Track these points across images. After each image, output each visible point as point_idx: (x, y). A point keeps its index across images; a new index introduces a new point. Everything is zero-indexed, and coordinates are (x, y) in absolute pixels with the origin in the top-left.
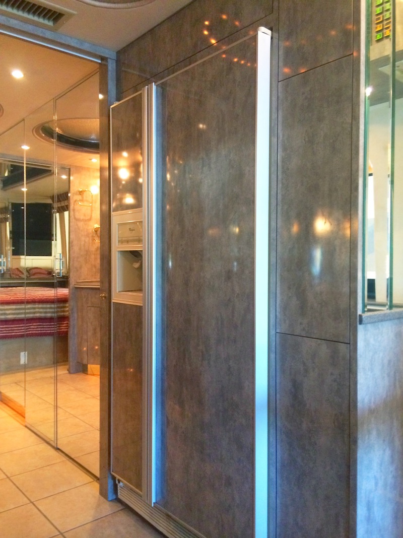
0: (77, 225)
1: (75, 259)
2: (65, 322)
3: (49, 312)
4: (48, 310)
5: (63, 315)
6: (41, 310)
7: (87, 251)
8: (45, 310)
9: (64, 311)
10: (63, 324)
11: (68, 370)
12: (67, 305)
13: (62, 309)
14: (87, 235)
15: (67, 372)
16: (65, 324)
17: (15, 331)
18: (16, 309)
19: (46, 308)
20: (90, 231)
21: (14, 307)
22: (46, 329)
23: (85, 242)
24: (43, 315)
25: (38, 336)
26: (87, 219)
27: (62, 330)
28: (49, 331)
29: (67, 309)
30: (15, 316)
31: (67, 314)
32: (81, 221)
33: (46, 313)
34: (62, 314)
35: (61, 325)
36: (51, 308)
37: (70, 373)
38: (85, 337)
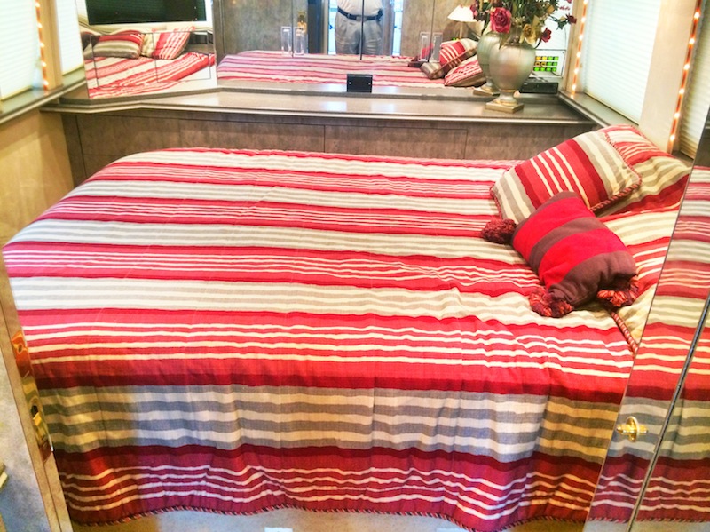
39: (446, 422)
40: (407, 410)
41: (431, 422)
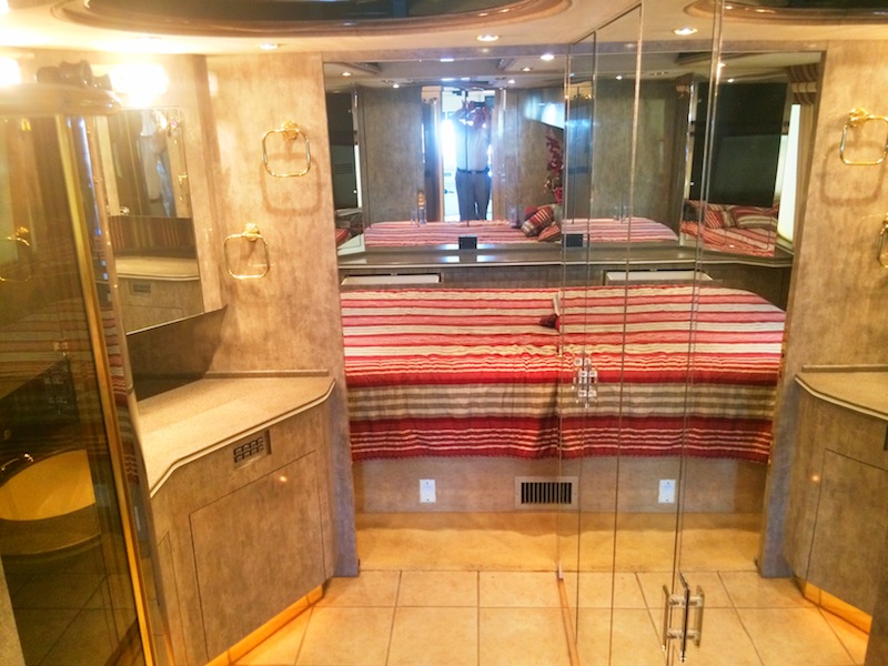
0: (828, 217)
1: (809, 312)
2: (764, 434)
3: (733, 406)
4: (731, 401)
5: (763, 415)
6: (714, 400)
7: (848, 289)
8: (722, 401)
9: (764, 407)
10: (760, 436)
11: (756, 563)
12: (774, 393)
13: (762, 402)
14: (858, 245)
15: (754, 567)
16: (765, 437)
17: (647, 442)
18: (654, 395)
19: (726, 396)
20: (870, 231)
21: (650, 389)
22: (722, 442)
23: (846, 262)
24: (717, 411)
25: (702, 456)
26: (862, 196)
27: (757, 451)
28: (730, 449)
29: (773, 403)
30: (650, 410)
31: (771, 414)
32: (842, 205)
33: (725, 406)
34: (760, 413)
35: (756, 438)
36: (736, 396)
37: (759, 571)
38: (809, 516)
39: (507, 400)
40: (487, 395)
41: (500, 400)
